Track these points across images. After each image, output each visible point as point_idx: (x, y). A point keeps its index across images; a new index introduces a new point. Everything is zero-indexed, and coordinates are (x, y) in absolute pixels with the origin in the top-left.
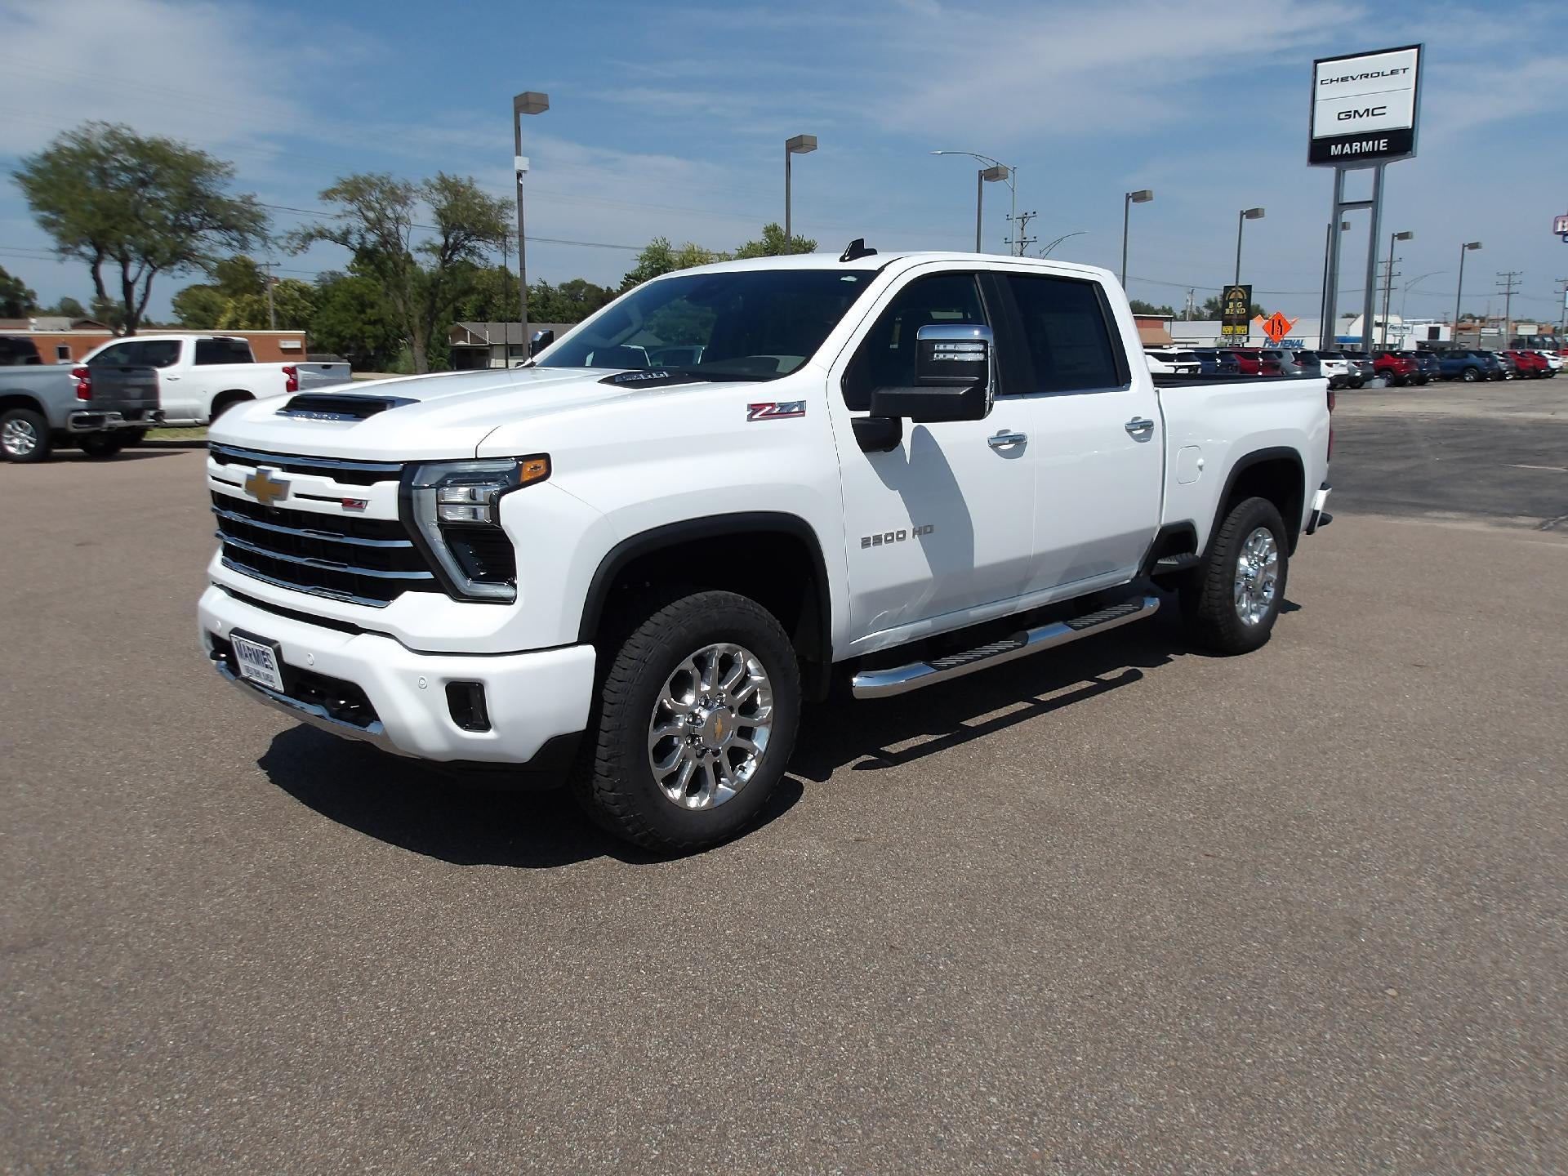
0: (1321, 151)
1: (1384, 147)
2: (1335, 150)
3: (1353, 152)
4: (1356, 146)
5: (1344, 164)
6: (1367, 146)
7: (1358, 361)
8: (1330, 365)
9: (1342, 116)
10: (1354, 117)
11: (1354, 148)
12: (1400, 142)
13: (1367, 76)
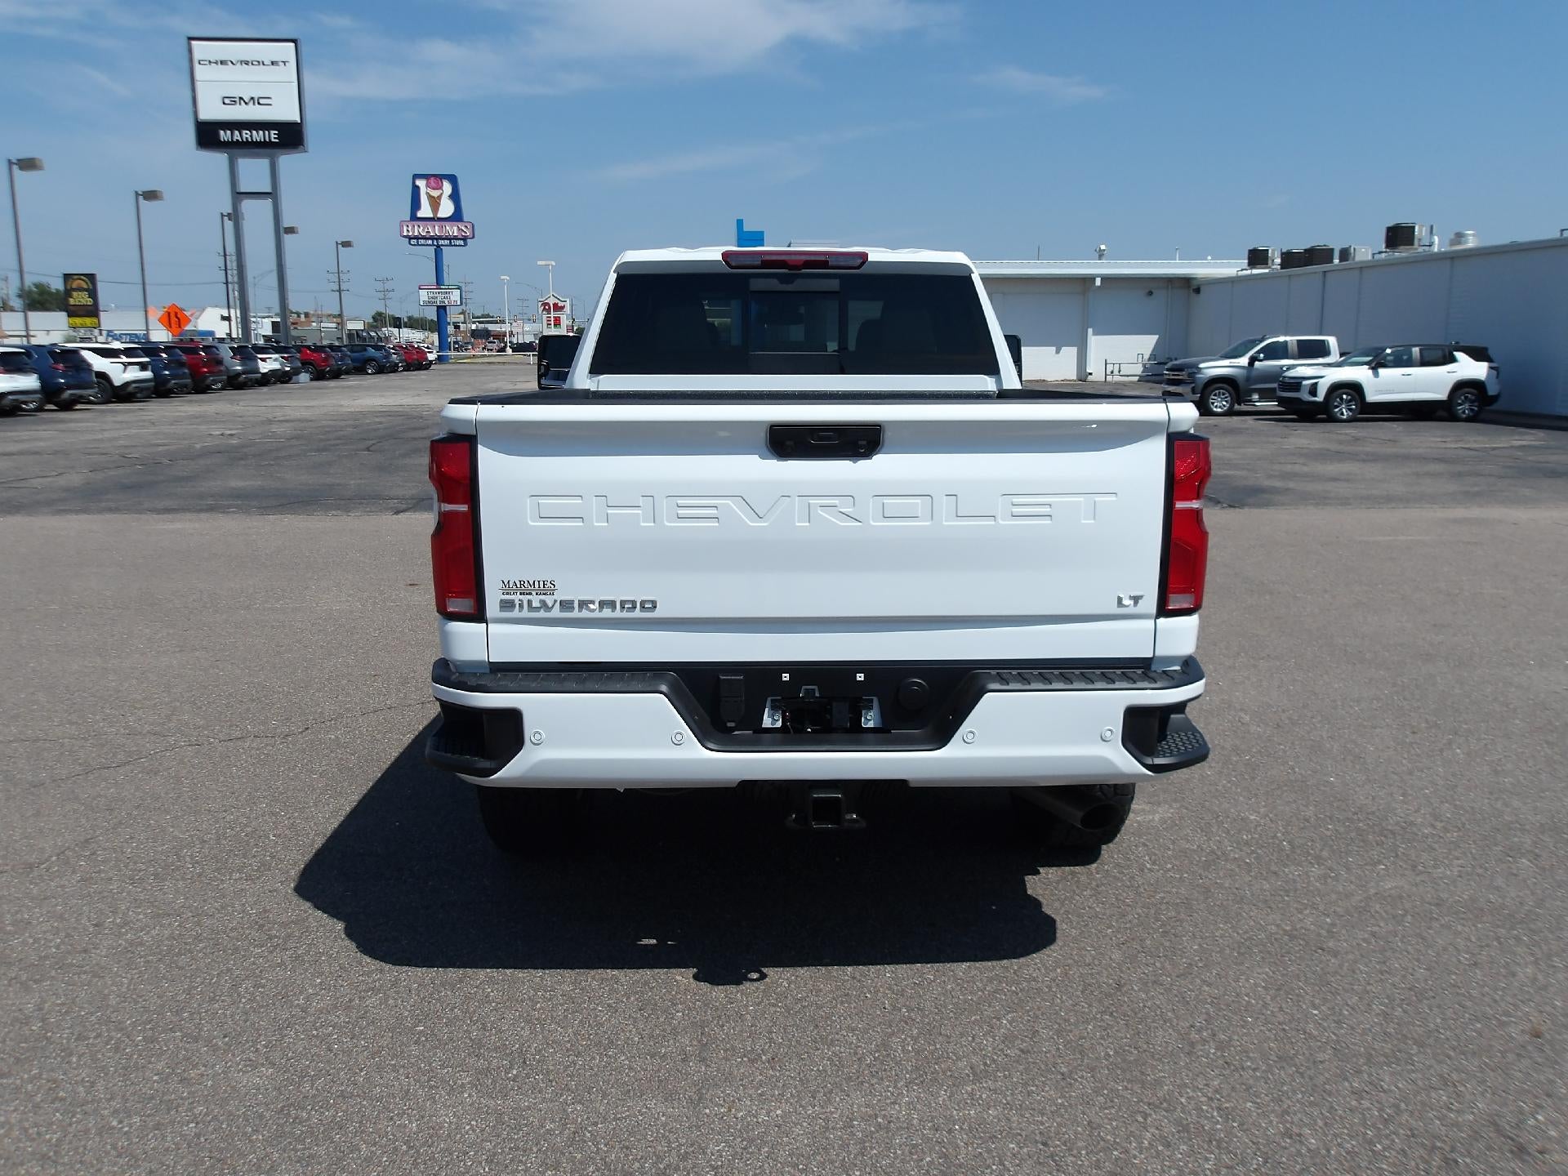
0: (208, 135)
1: (275, 138)
2: (224, 135)
3: (245, 140)
4: (246, 134)
5: (236, 151)
6: (258, 136)
7: (286, 355)
8: (263, 360)
9: (227, 101)
10: (240, 104)
11: (244, 135)
12: (290, 136)
13: (247, 63)
